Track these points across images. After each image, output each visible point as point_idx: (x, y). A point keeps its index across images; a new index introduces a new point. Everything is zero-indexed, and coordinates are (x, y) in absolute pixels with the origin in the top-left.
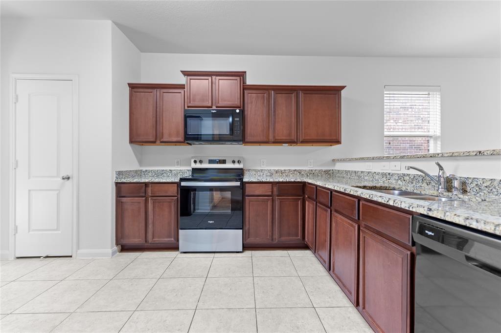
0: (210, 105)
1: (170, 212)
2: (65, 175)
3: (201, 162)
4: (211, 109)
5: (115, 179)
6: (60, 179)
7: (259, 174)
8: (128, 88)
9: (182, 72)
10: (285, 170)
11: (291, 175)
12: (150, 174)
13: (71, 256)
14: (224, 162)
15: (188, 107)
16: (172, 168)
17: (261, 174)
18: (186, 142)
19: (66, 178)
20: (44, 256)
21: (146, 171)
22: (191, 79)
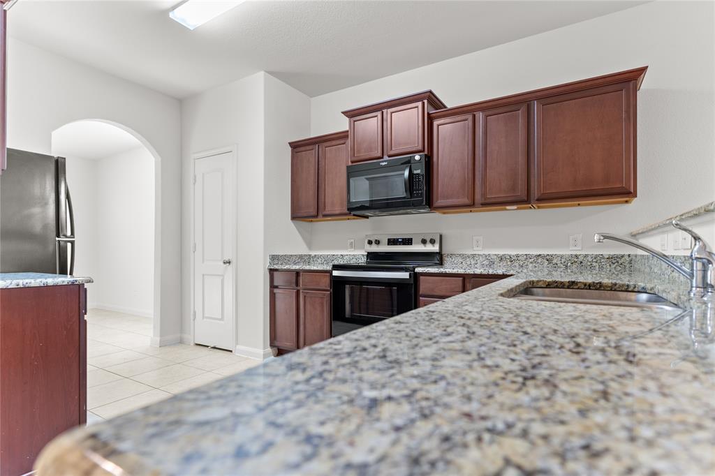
0: (379, 154)
1: (322, 311)
2: (227, 259)
3: (378, 242)
4: (382, 160)
5: (269, 264)
6: (222, 263)
7: (469, 263)
8: (290, 149)
9: (343, 113)
10: (517, 256)
11: (531, 265)
12: (319, 261)
13: (231, 351)
14: (408, 242)
15: (352, 162)
16: (344, 253)
17: (473, 262)
18: (352, 213)
19: (227, 263)
20: (212, 346)
21: (315, 255)
22: (355, 121)
